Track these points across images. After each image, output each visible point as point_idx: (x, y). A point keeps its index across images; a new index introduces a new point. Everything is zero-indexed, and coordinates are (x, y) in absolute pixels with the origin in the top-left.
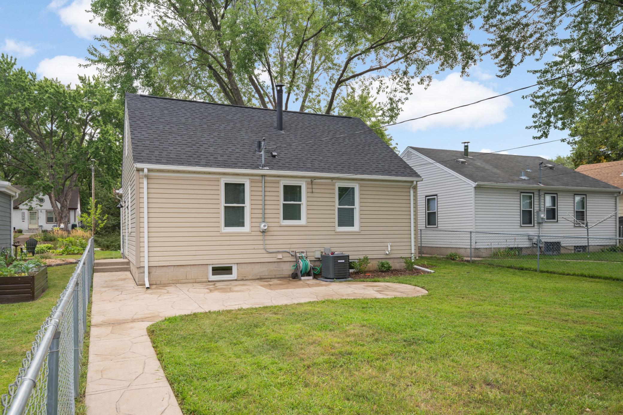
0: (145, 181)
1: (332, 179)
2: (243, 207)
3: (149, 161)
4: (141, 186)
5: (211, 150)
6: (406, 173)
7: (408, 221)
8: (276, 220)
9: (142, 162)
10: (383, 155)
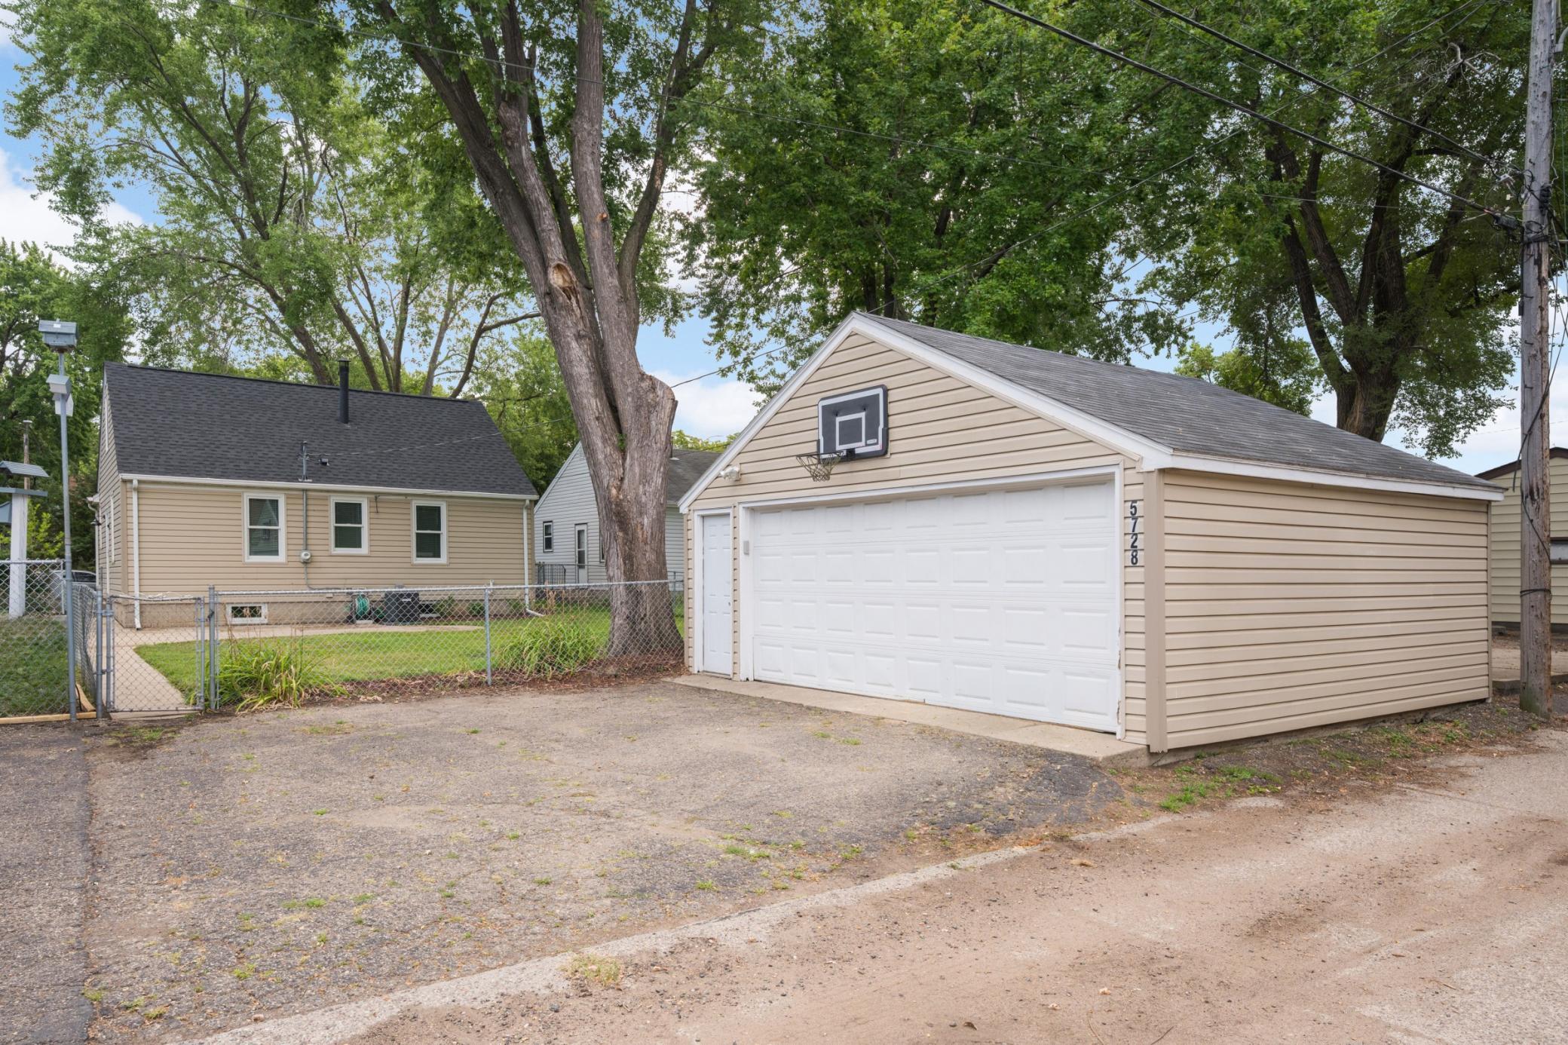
0: (135, 496)
1: (406, 495)
2: (277, 531)
3: (140, 472)
4: (129, 501)
5: (232, 454)
6: (517, 489)
7: (520, 551)
8: (326, 548)
9: (131, 471)
10: (495, 461)
